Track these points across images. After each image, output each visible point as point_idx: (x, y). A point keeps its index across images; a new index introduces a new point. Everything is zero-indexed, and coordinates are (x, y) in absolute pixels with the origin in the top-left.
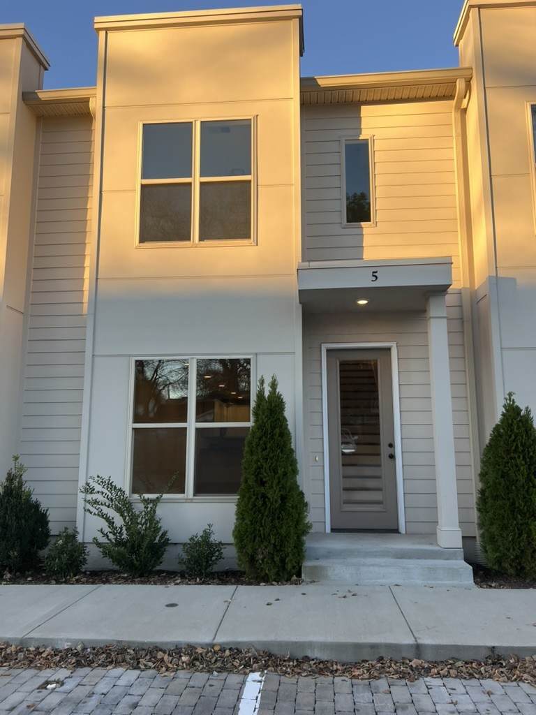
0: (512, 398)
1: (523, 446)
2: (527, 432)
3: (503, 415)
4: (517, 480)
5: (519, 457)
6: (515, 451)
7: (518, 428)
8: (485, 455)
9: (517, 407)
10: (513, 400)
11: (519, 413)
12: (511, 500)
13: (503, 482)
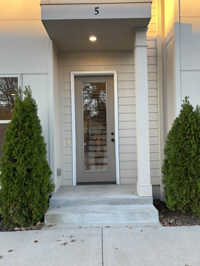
0: (188, 100)
1: (195, 131)
2: (197, 122)
3: (181, 111)
4: (190, 154)
5: (192, 138)
6: (189, 135)
7: (192, 119)
8: (169, 137)
9: (191, 106)
10: (188, 101)
11: (192, 110)
12: (186, 167)
13: (180, 155)
